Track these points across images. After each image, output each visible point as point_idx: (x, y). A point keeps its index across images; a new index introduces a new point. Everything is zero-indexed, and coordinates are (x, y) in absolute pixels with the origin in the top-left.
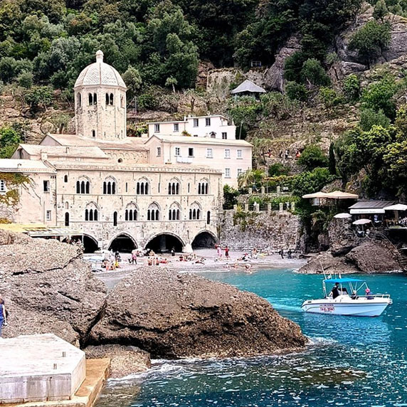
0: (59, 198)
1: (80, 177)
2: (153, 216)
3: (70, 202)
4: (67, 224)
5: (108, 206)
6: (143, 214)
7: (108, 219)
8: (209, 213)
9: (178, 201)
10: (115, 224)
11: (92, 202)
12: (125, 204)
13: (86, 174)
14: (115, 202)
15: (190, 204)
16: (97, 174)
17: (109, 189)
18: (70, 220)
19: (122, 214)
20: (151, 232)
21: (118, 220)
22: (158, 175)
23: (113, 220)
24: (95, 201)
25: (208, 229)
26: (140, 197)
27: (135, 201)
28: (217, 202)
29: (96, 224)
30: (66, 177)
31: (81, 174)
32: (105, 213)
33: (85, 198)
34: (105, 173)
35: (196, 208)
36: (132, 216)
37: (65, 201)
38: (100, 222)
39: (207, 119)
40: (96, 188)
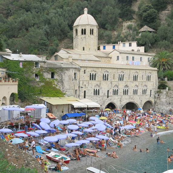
0: (81, 82)
1: (92, 71)
2: (126, 92)
3: (87, 85)
4: (85, 97)
5: (105, 87)
6: (121, 92)
7: (105, 94)
8: (151, 90)
9: (137, 84)
10: (108, 97)
11: (97, 85)
12: (113, 86)
13: (95, 69)
14: (108, 85)
15: (143, 86)
16: (100, 69)
17: (105, 78)
18: (86, 95)
19: (111, 91)
20: (124, 101)
21: (109, 95)
22: (129, 70)
23: (107, 95)
24: (99, 84)
25: (150, 99)
26: (120, 82)
27: (117, 84)
28: (155, 85)
29: (98, 97)
30: (85, 70)
31: (92, 69)
32: (103, 91)
33: (94, 83)
34: (104, 69)
35: (145, 88)
36: (116, 92)
37: (84, 84)
38: (101, 96)
39: (130, 43)
40: (99, 77)
